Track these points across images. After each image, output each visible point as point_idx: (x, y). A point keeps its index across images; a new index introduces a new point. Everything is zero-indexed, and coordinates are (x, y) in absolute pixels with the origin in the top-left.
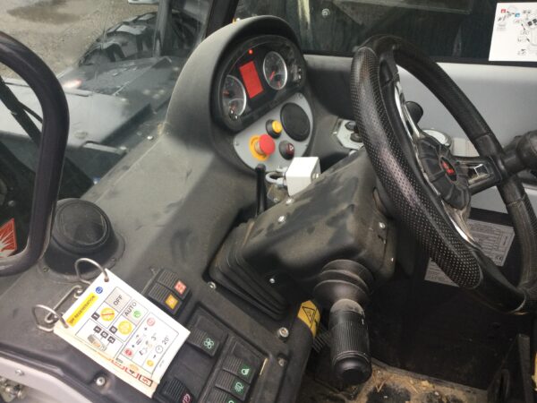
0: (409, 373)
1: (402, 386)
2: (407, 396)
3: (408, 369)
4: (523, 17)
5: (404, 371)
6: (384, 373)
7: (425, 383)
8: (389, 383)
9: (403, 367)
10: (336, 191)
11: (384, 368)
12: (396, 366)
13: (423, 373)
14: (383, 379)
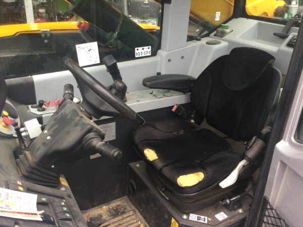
0: (96, 207)
1: (97, 214)
2: (101, 216)
3: (95, 206)
4: (86, 49)
5: (94, 208)
6: (87, 214)
7: (104, 207)
8: (91, 216)
9: (93, 206)
10: (69, 117)
11: (86, 212)
12: (90, 208)
13: (102, 204)
14: (88, 217)
